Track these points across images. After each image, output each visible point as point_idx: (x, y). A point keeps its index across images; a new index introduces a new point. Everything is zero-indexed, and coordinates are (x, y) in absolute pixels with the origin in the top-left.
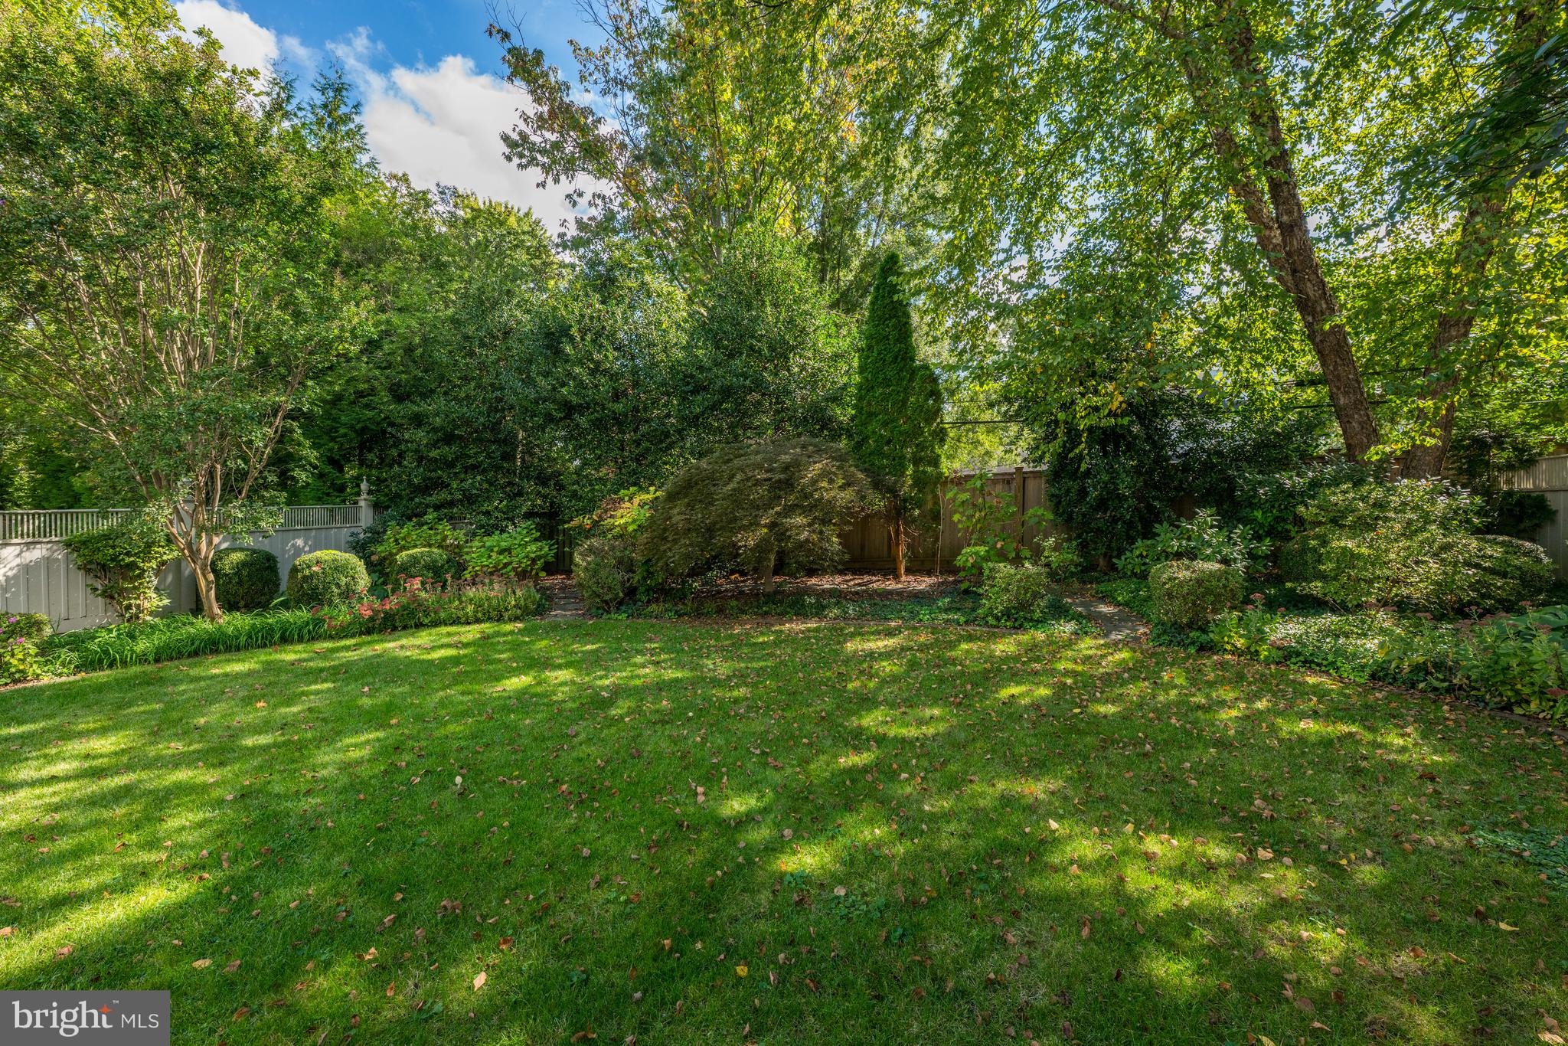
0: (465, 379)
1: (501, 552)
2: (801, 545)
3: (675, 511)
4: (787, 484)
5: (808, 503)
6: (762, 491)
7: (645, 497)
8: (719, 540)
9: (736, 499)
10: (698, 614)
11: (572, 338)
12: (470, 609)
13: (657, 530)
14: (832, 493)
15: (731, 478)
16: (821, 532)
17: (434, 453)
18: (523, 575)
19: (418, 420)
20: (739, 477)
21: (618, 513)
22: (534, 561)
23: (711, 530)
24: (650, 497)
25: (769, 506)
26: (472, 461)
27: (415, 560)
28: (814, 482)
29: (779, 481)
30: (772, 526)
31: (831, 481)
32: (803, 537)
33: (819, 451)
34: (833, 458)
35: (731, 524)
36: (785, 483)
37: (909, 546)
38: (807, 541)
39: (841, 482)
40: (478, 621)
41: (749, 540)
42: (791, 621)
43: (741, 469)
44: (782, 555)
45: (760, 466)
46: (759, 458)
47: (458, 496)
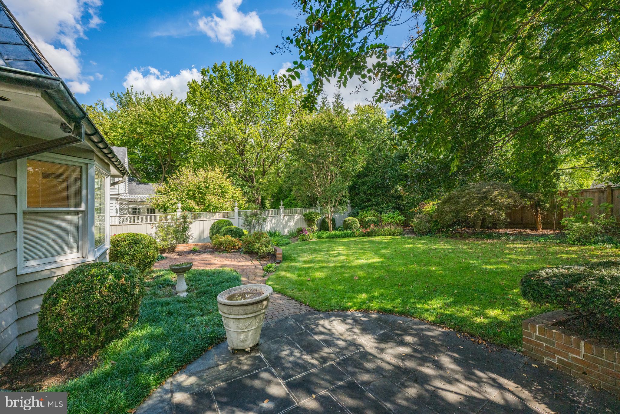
0: (376, 171)
1: (392, 218)
2: (490, 216)
3: (446, 206)
4: (486, 198)
5: (493, 203)
6: (476, 200)
7: (434, 203)
8: (461, 215)
9: (467, 202)
10: (453, 237)
11: (409, 157)
12: (386, 232)
13: (440, 211)
14: (503, 200)
15: (464, 196)
16: (498, 212)
17: (369, 192)
18: (398, 225)
19: (363, 183)
20: (467, 196)
21: (426, 207)
22: (400, 221)
23: (458, 212)
24: (436, 202)
25: (479, 204)
26: (378, 193)
27: (370, 220)
28: (495, 197)
29: (482, 197)
30: (479, 211)
31: (502, 196)
32: (491, 214)
33: (498, 187)
34: (503, 189)
35: (465, 210)
36: (484, 197)
37: (542, 218)
38: (493, 215)
39: (506, 196)
40: (388, 235)
41: (471, 215)
42: (487, 240)
43: (468, 193)
44: (483, 220)
45: (474, 192)
46: (474, 190)
47: (375, 203)
